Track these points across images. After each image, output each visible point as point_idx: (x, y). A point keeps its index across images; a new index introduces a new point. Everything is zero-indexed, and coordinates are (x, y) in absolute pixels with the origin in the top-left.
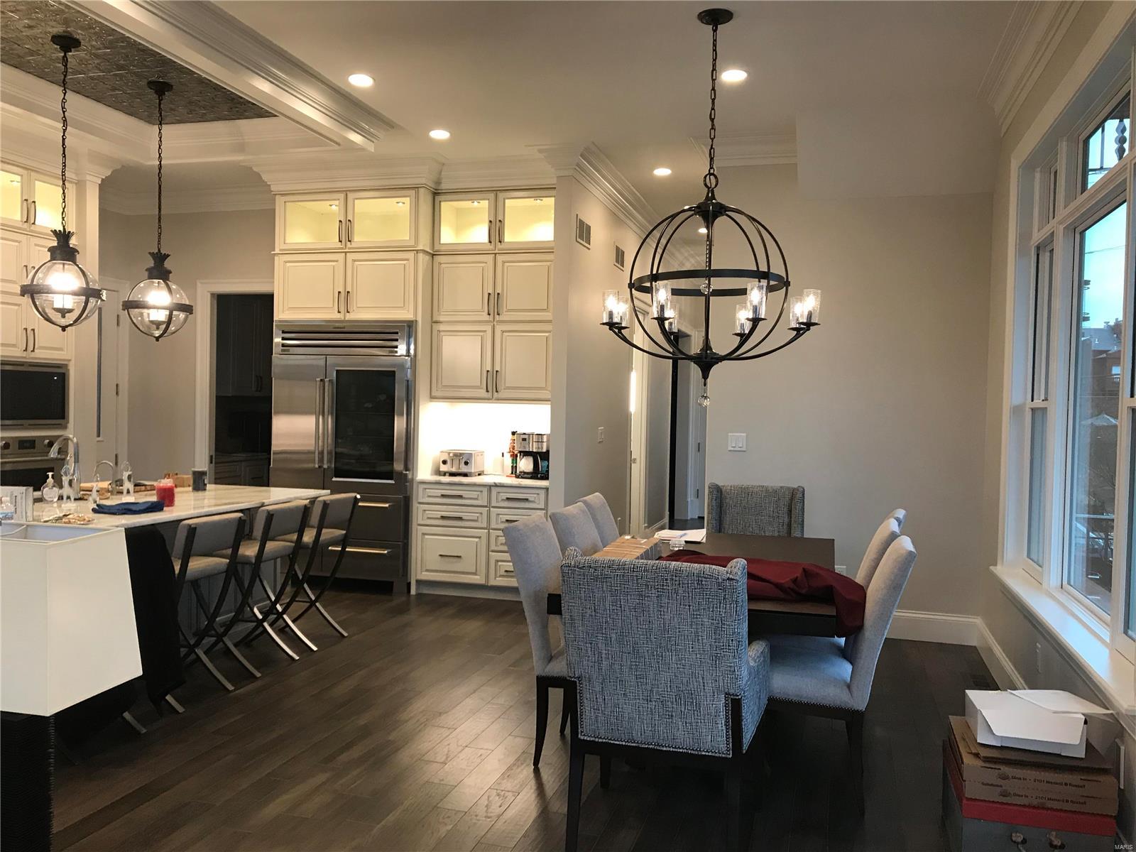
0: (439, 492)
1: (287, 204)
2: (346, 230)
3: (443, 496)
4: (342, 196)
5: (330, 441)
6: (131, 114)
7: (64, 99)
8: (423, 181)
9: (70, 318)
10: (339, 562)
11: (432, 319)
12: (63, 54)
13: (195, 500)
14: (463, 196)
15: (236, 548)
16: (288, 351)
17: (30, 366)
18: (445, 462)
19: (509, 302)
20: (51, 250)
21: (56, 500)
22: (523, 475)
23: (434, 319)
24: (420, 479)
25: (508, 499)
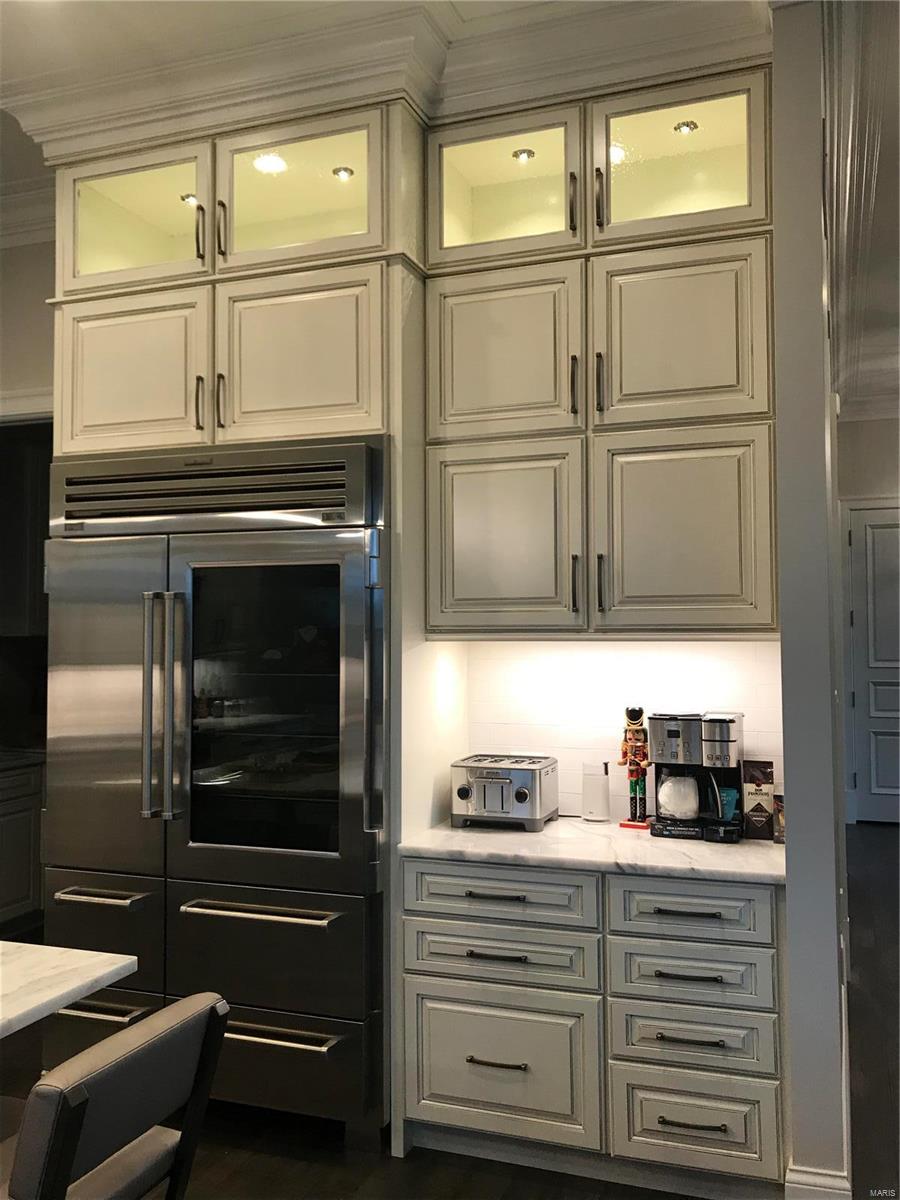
0: (462, 886)
1: (80, 184)
2: (214, 229)
3: (471, 895)
4: (204, 149)
8: (400, 82)
11: (425, 436)
18: (464, 793)
19: (633, 370)
22: (666, 827)
23: (432, 435)
24: (408, 850)
25: (660, 912)
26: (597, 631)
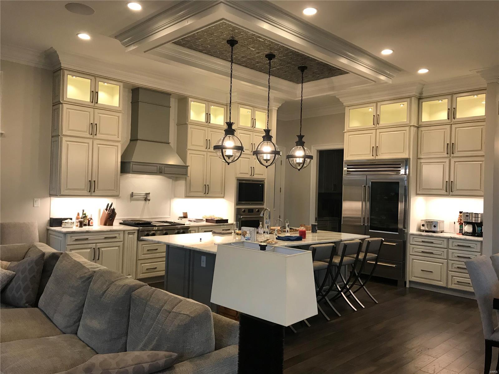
0: (421, 240)
1: (350, 110)
2: (376, 119)
3: (423, 242)
4: (375, 104)
5: (368, 213)
6: (290, 81)
7: (269, 78)
8: (414, 93)
9: (269, 163)
10: (374, 269)
11: (417, 157)
12: (269, 61)
13: (312, 236)
14: (433, 99)
15: (331, 258)
16: (350, 173)
17: (252, 181)
18: (423, 225)
19: (459, 147)
20: (263, 137)
21: (262, 233)
22: (466, 234)
23: (419, 157)
24: (411, 233)
25: (458, 245)
26: (451, 195)
